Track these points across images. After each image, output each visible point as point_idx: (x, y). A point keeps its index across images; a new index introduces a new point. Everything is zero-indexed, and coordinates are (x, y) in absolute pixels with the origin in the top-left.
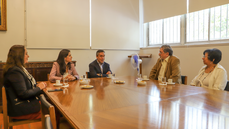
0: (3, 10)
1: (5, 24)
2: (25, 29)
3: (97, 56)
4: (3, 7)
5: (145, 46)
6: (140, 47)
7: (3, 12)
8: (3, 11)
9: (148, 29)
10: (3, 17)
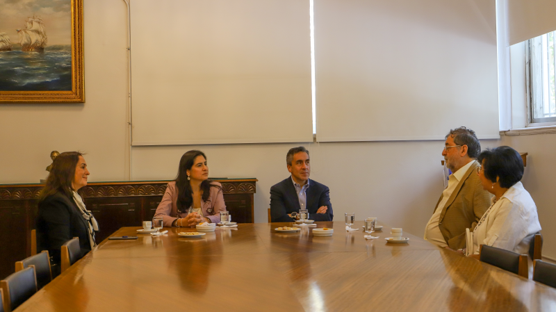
0: (75, 54)
1: (81, 87)
2: (130, 96)
3: (289, 164)
4: (75, 46)
5: (519, 124)
6: (501, 129)
7: (76, 59)
8: (75, 56)
9: (529, 64)
10: (76, 71)
